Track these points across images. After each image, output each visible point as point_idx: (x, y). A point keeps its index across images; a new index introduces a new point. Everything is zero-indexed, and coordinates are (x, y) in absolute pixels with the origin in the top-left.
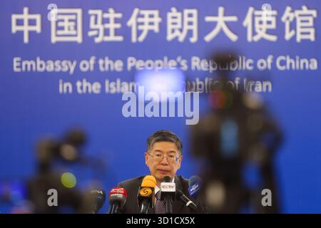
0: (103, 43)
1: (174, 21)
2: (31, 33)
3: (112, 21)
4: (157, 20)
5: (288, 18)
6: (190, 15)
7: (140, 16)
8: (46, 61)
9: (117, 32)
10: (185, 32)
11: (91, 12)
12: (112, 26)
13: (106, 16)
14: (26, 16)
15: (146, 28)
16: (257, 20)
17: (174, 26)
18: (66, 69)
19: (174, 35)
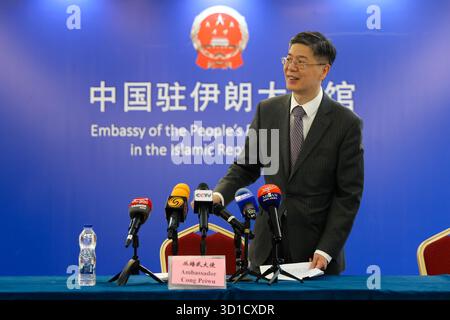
0: (169, 111)
1: (231, 93)
2: (106, 103)
3: (177, 93)
4: (216, 92)
5: (330, 92)
6: (245, 88)
7: (201, 89)
8: (119, 127)
9: (181, 103)
10: (241, 103)
11: (159, 85)
12: (177, 97)
13: (172, 88)
14: (103, 89)
15: (206, 99)
17: (231, 98)
18: (136, 135)
19: (231, 105)
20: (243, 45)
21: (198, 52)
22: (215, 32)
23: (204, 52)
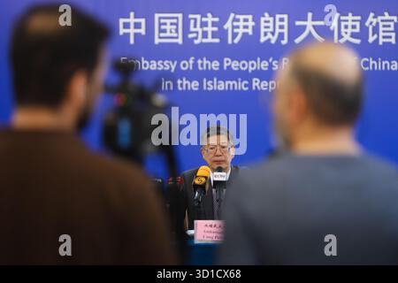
0: (202, 43)
1: (267, 24)
2: (136, 34)
3: (210, 24)
4: (251, 24)
5: (371, 23)
6: (282, 20)
7: (235, 20)
8: (149, 61)
9: (214, 35)
10: (276, 35)
11: (191, 16)
12: (210, 29)
13: (204, 19)
14: (132, 20)
15: (241, 31)
16: (343, 24)
17: (266, 30)
18: (168, 68)
19: (267, 38)
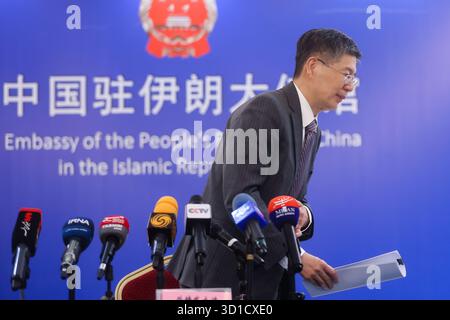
0: (111, 115)
1: (194, 90)
2: (26, 105)
3: (121, 90)
4: (174, 89)
6: (213, 83)
7: (154, 84)
8: (42, 137)
9: (127, 103)
10: (207, 103)
11: (97, 80)
12: (121, 96)
13: (114, 84)
14: (20, 85)
15: (161, 98)
17: (195, 97)
18: (66, 147)
19: (195, 106)
20: (209, 25)
21: (149, 35)
22: (172, 8)
23: (156, 34)
